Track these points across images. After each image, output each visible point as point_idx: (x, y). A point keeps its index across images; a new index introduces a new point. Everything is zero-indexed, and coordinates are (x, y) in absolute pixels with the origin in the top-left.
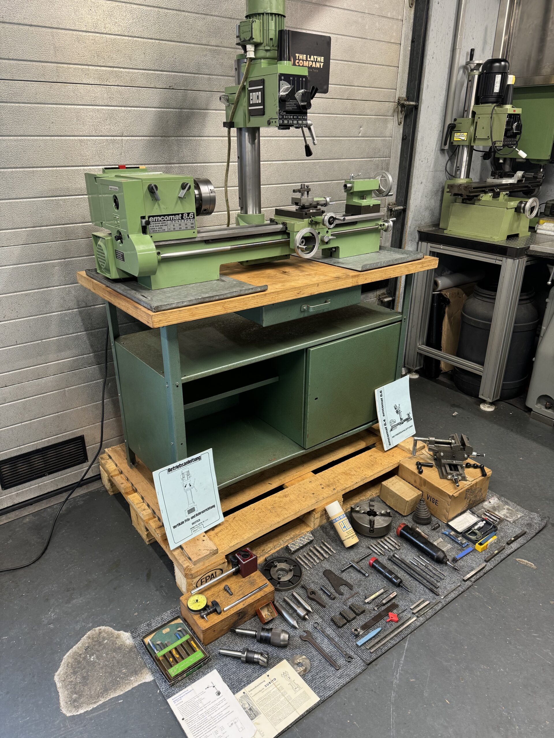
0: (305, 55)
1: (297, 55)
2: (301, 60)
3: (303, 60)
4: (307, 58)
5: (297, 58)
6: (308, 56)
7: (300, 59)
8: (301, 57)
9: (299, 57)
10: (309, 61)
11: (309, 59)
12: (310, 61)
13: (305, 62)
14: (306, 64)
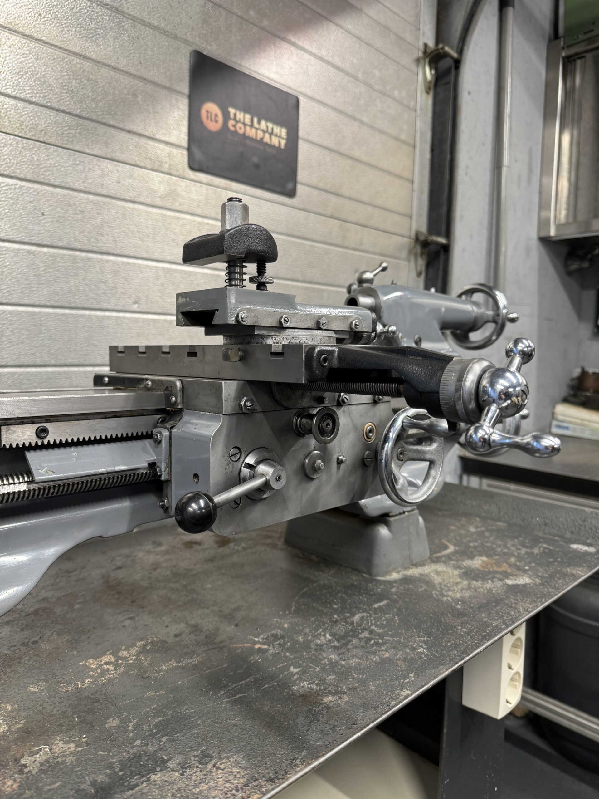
0: (249, 116)
1: (232, 111)
2: (240, 121)
3: (245, 124)
4: (252, 121)
5: (232, 116)
6: (255, 119)
7: (238, 119)
8: (240, 116)
9: (235, 115)
11: (256, 124)
12: (259, 129)
13: (248, 128)
14: (251, 132)
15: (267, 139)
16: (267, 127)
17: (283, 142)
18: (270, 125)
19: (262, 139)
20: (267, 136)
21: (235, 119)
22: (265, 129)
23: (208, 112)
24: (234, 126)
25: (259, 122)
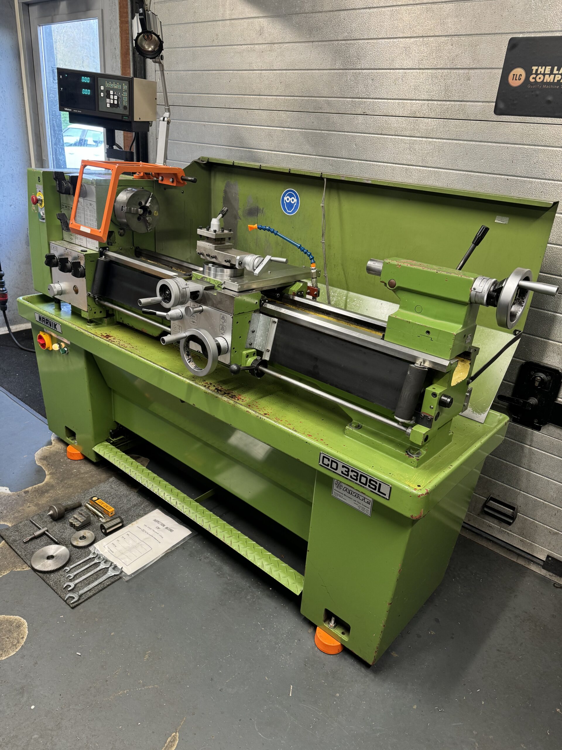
0: (550, 67)
1: (534, 68)
2: (540, 74)
3: (544, 75)
4: (552, 70)
5: (534, 72)
6: (556, 68)
7: (539, 72)
8: (541, 70)
9: (537, 70)
10: (555, 74)
11: (555, 72)
12: (558, 74)
13: (547, 76)
14: (549, 79)
19: (559, 81)
21: (537, 74)
23: (514, 75)
24: (535, 78)
25: (559, 69)
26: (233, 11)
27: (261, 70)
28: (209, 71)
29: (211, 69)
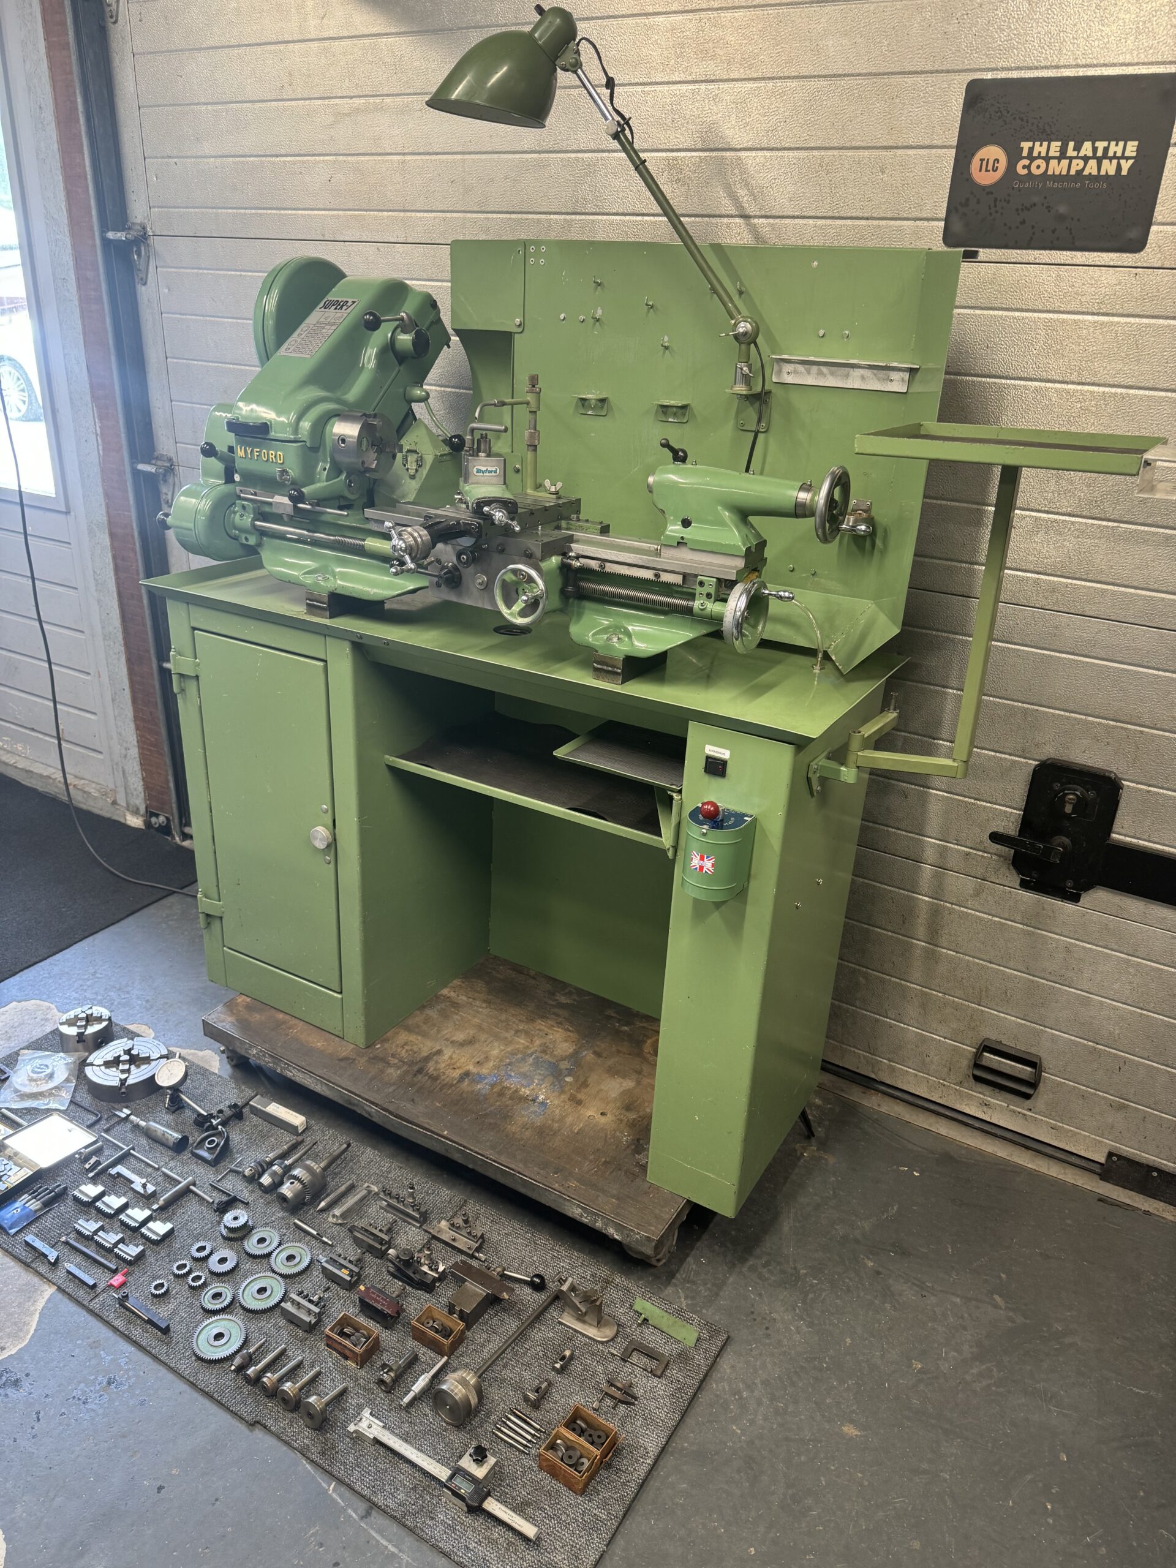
0: (1059, 144)
1: (1026, 145)
2: (1039, 157)
3: (1047, 159)
4: (1063, 150)
5: (1025, 153)
6: (1071, 144)
7: (1035, 154)
8: (1040, 148)
9: (1031, 150)
10: (1071, 159)
11: (1071, 152)
12: (1077, 158)
14: (1058, 168)
15: (1092, 168)
16: (1095, 149)
17: (1126, 166)
18: (1101, 145)
19: (1079, 172)
20: (1093, 163)
21: (1031, 157)
22: (1090, 154)
23: (982, 160)
24: (1028, 167)
25: (1077, 148)
26: (325, 21)
27: (404, 154)
28: (277, 156)
29: (283, 152)
